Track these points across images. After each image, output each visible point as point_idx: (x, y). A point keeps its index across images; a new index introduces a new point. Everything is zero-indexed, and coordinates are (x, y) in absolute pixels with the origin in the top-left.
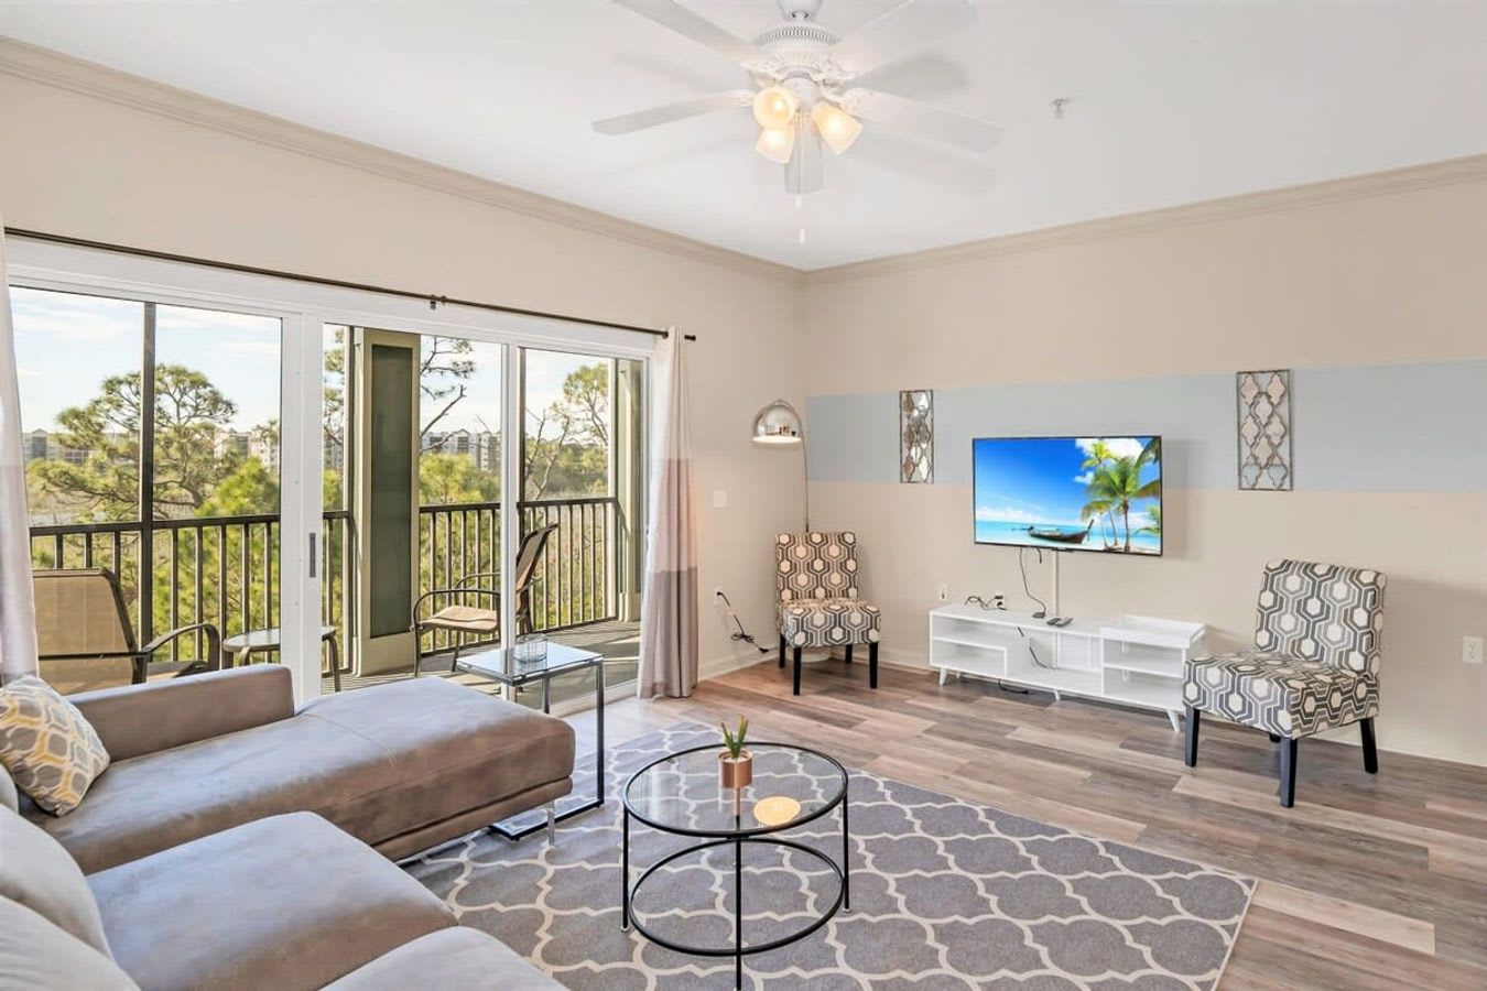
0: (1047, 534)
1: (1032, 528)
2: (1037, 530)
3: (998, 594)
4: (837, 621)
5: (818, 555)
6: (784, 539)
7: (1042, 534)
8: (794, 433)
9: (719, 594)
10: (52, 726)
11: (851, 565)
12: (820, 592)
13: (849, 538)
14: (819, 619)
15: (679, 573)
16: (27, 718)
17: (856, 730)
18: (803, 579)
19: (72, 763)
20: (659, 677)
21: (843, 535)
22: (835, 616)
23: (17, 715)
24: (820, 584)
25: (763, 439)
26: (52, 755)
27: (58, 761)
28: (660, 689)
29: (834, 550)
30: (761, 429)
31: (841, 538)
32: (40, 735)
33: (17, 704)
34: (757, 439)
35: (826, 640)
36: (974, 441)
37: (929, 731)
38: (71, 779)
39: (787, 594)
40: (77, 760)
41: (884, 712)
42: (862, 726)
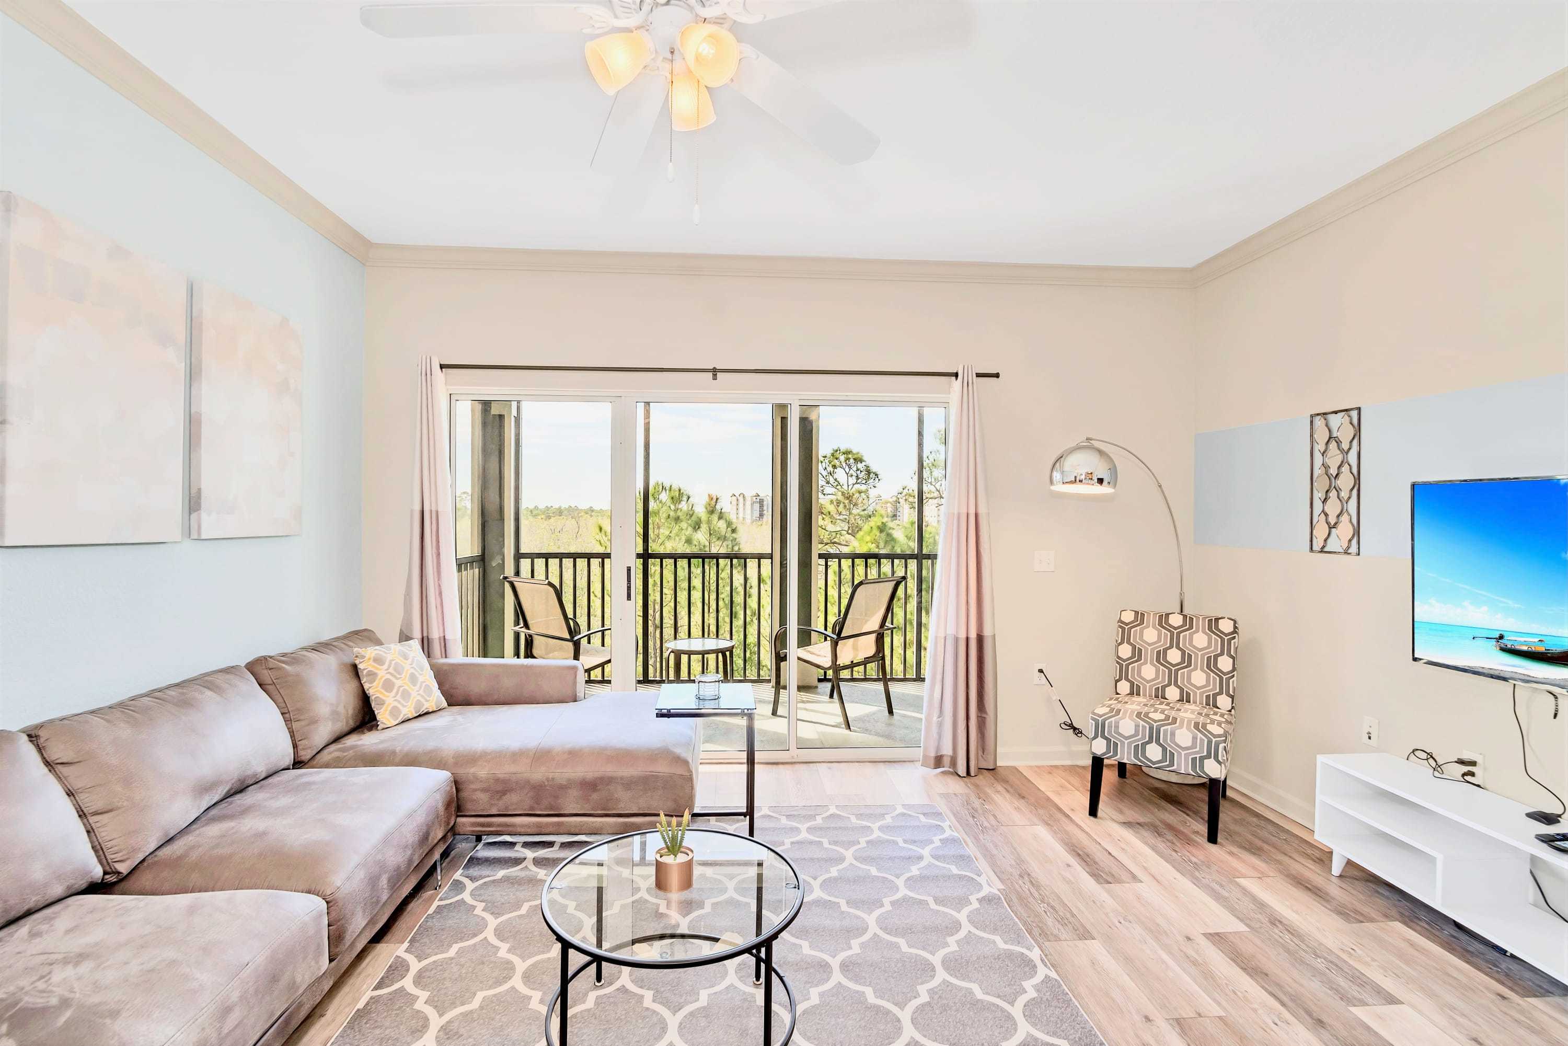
0: (1525, 648)
1: (1501, 637)
2: (1508, 642)
3: (1466, 756)
4: (1154, 736)
5: (1175, 642)
6: (1128, 617)
7: (1518, 647)
8: (1101, 481)
9: (1041, 671)
10: (389, 673)
11: (1225, 663)
12: (1172, 693)
13: (1226, 626)
14: (1127, 726)
15: (967, 639)
16: (376, 665)
17: (1109, 892)
18: (1148, 671)
19: (393, 699)
20: (947, 751)
21: (1217, 620)
22: (1151, 728)
23: (371, 662)
24: (1173, 680)
25: (1059, 488)
26: (383, 691)
27: (384, 695)
28: (947, 761)
29: (1200, 639)
30: (1057, 476)
31: (1213, 624)
32: (379, 677)
33: (373, 655)
34: (1053, 488)
35: (1136, 756)
36: (1413, 486)
37: (1217, 938)
38: (389, 709)
39: (1124, 687)
40: (398, 697)
41: (1184, 883)
42: (1125, 890)
